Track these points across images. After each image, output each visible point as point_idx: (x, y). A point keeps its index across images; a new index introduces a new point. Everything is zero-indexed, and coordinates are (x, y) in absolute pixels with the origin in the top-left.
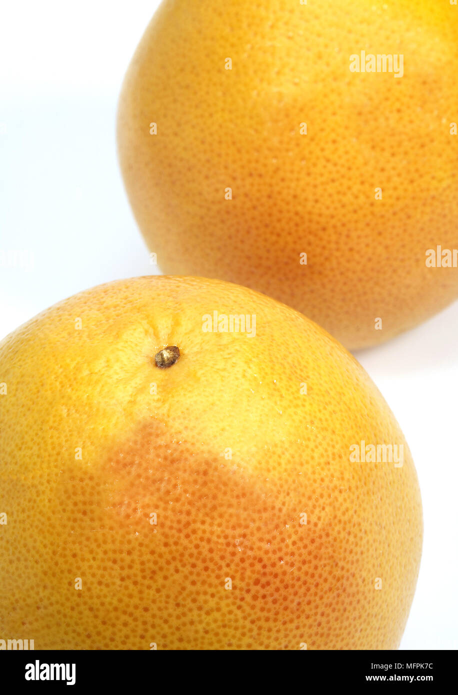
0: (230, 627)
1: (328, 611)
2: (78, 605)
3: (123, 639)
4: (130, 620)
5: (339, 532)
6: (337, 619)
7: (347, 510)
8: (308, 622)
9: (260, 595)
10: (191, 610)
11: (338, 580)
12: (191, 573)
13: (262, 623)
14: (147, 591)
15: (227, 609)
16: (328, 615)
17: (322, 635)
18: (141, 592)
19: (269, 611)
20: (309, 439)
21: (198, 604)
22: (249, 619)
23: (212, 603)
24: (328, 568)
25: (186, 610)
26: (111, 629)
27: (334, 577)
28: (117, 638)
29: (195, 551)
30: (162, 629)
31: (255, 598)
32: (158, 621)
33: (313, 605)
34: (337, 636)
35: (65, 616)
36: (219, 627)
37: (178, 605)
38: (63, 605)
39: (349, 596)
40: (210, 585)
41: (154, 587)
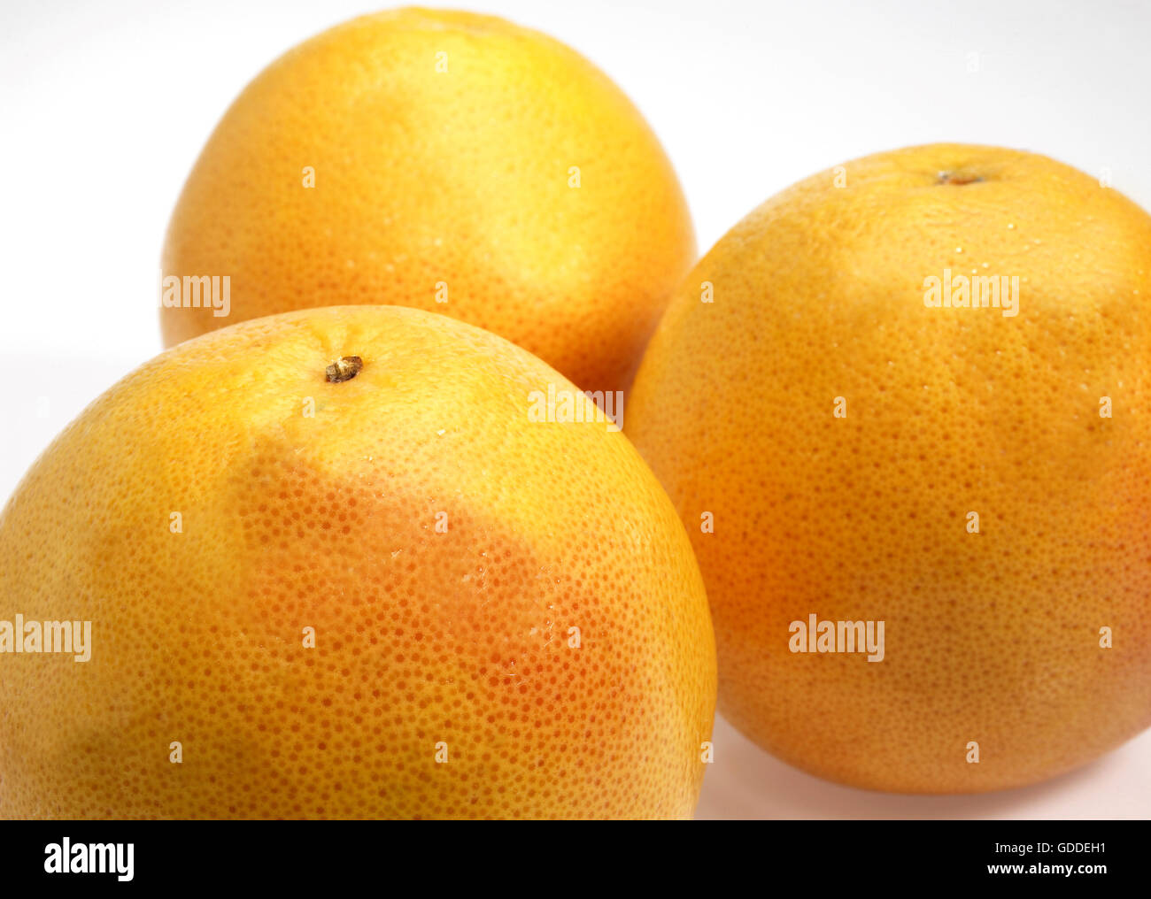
0: (457, 727)
1: (601, 715)
2: (221, 703)
3: (292, 751)
4: (302, 720)
5: (612, 601)
6: (613, 732)
7: (622, 572)
8: (574, 727)
9: (501, 678)
10: (396, 701)
11: (614, 671)
12: (396, 643)
13: (505, 722)
14: (327, 674)
15: (453, 698)
16: (601, 723)
17: (593, 753)
18: (318, 676)
19: (515, 703)
20: (562, 469)
21: (407, 690)
22: (486, 715)
23: (429, 689)
24: (598, 650)
25: (389, 700)
26: (273, 737)
27: (608, 665)
28: (283, 751)
29: (401, 611)
30: (353, 732)
31: (494, 682)
32: (346, 720)
33: (578, 702)
34: (613, 758)
35: (201, 723)
36: (440, 727)
37: (376, 693)
38: (197, 706)
39: (629, 700)
40: (426, 662)
41: (339, 666)
